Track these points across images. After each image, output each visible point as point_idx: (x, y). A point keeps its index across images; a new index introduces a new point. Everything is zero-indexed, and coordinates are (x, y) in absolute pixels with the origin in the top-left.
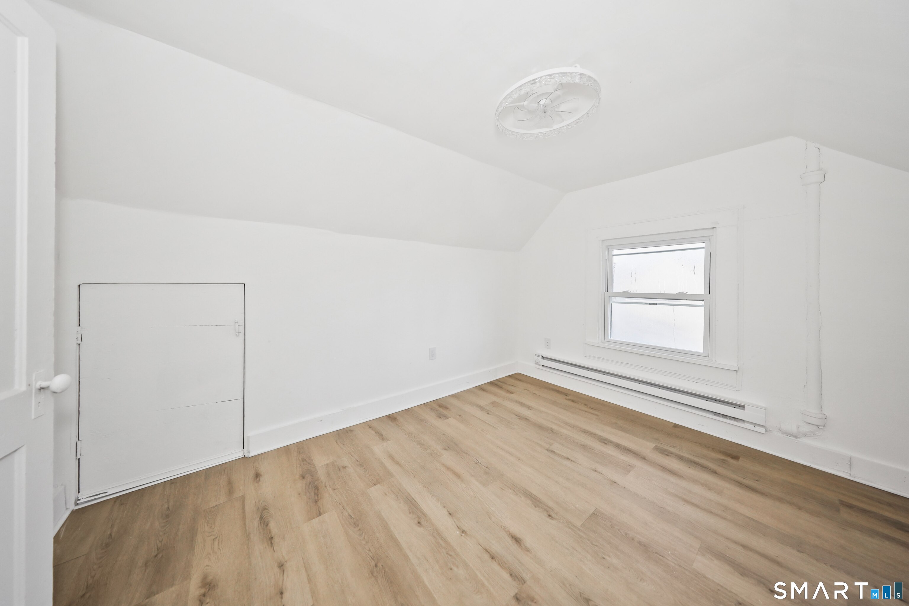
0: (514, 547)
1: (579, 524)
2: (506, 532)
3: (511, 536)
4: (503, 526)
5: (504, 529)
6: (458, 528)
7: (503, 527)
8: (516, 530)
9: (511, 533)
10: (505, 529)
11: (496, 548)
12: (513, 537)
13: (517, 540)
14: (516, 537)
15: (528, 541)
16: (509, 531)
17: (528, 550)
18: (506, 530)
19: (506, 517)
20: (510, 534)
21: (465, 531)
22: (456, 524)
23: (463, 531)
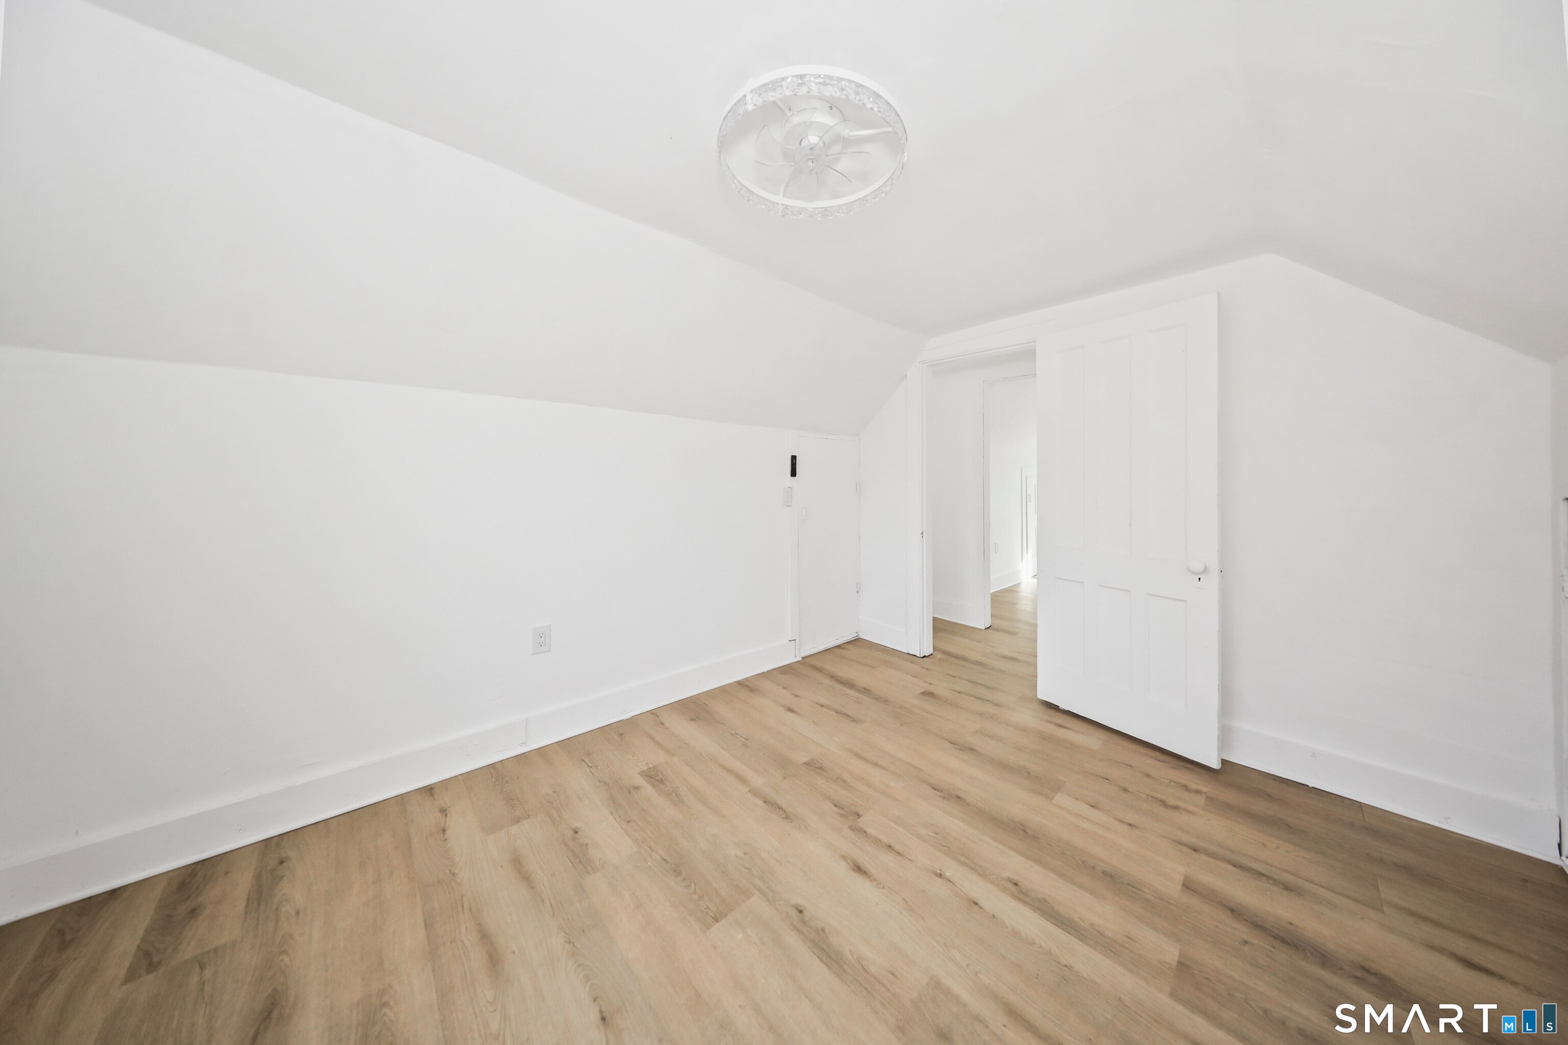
0: (863, 860)
1: (757, 902)
2: (875, 880)
3: (867, 874)
4: (880, 888)
5: (880, 885)
6: (950, 880)
7: (882, 886)
8: (860, 884)
9: (868, 879)
10: (876, 885)
11: (888, 858)
12: (865, 872)
13: (859, 869)
14: (859, 873)
15: (842, 870)
16: (871, 881)
17: (844, 857)
18: (875, 883)
19: (877, 904)
20: (869, 877)
21: (938, 877)
22: (957, 886)
23: (940, 876)
